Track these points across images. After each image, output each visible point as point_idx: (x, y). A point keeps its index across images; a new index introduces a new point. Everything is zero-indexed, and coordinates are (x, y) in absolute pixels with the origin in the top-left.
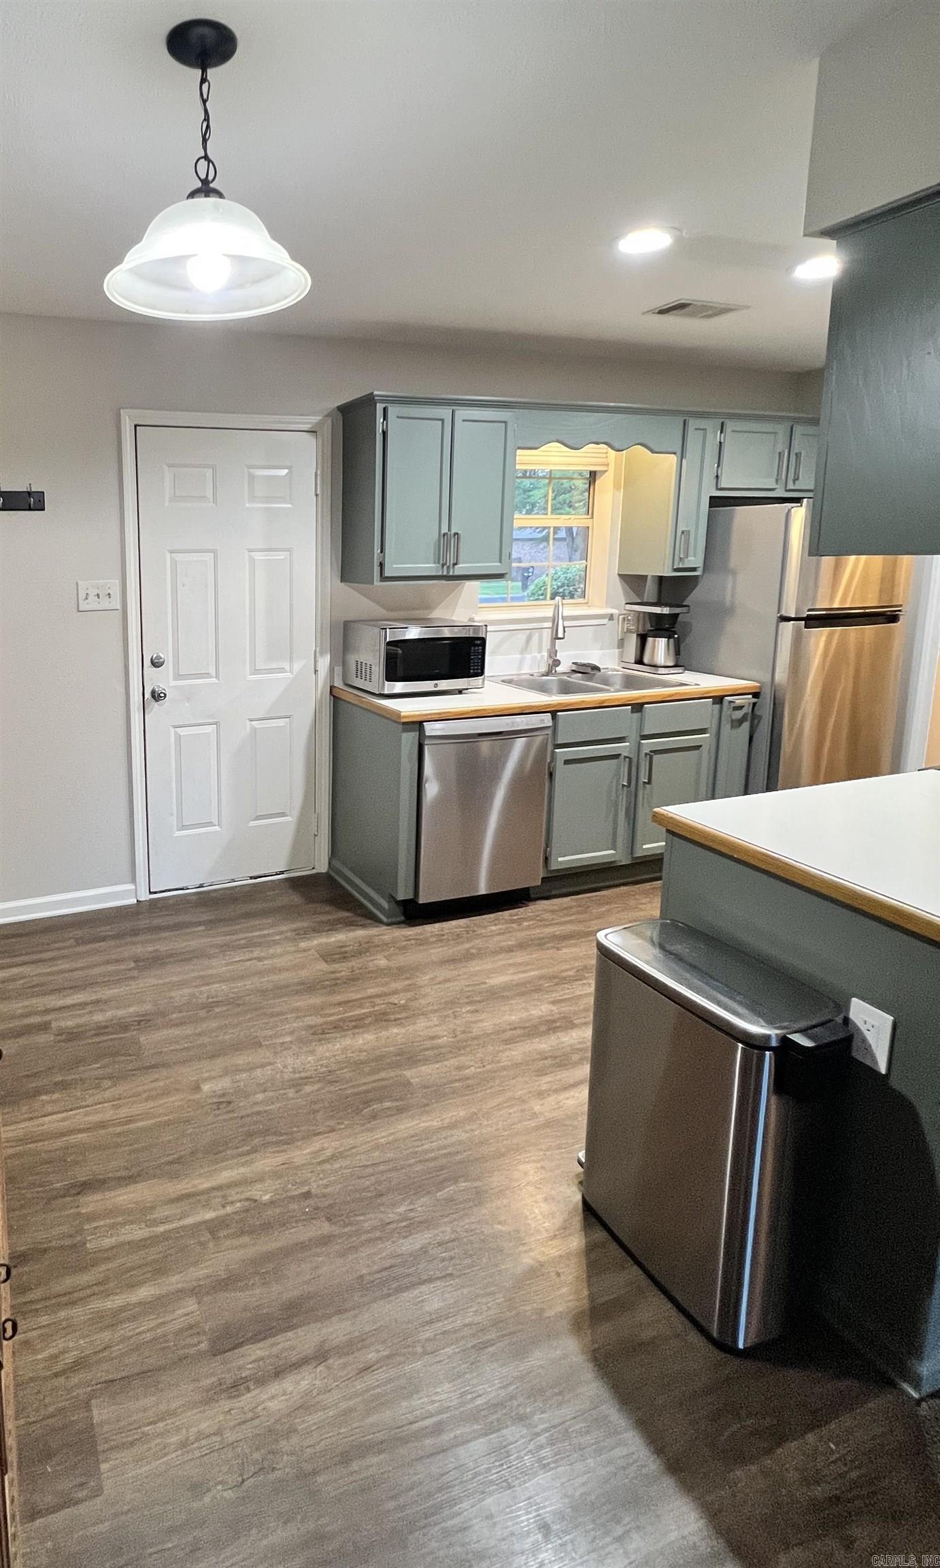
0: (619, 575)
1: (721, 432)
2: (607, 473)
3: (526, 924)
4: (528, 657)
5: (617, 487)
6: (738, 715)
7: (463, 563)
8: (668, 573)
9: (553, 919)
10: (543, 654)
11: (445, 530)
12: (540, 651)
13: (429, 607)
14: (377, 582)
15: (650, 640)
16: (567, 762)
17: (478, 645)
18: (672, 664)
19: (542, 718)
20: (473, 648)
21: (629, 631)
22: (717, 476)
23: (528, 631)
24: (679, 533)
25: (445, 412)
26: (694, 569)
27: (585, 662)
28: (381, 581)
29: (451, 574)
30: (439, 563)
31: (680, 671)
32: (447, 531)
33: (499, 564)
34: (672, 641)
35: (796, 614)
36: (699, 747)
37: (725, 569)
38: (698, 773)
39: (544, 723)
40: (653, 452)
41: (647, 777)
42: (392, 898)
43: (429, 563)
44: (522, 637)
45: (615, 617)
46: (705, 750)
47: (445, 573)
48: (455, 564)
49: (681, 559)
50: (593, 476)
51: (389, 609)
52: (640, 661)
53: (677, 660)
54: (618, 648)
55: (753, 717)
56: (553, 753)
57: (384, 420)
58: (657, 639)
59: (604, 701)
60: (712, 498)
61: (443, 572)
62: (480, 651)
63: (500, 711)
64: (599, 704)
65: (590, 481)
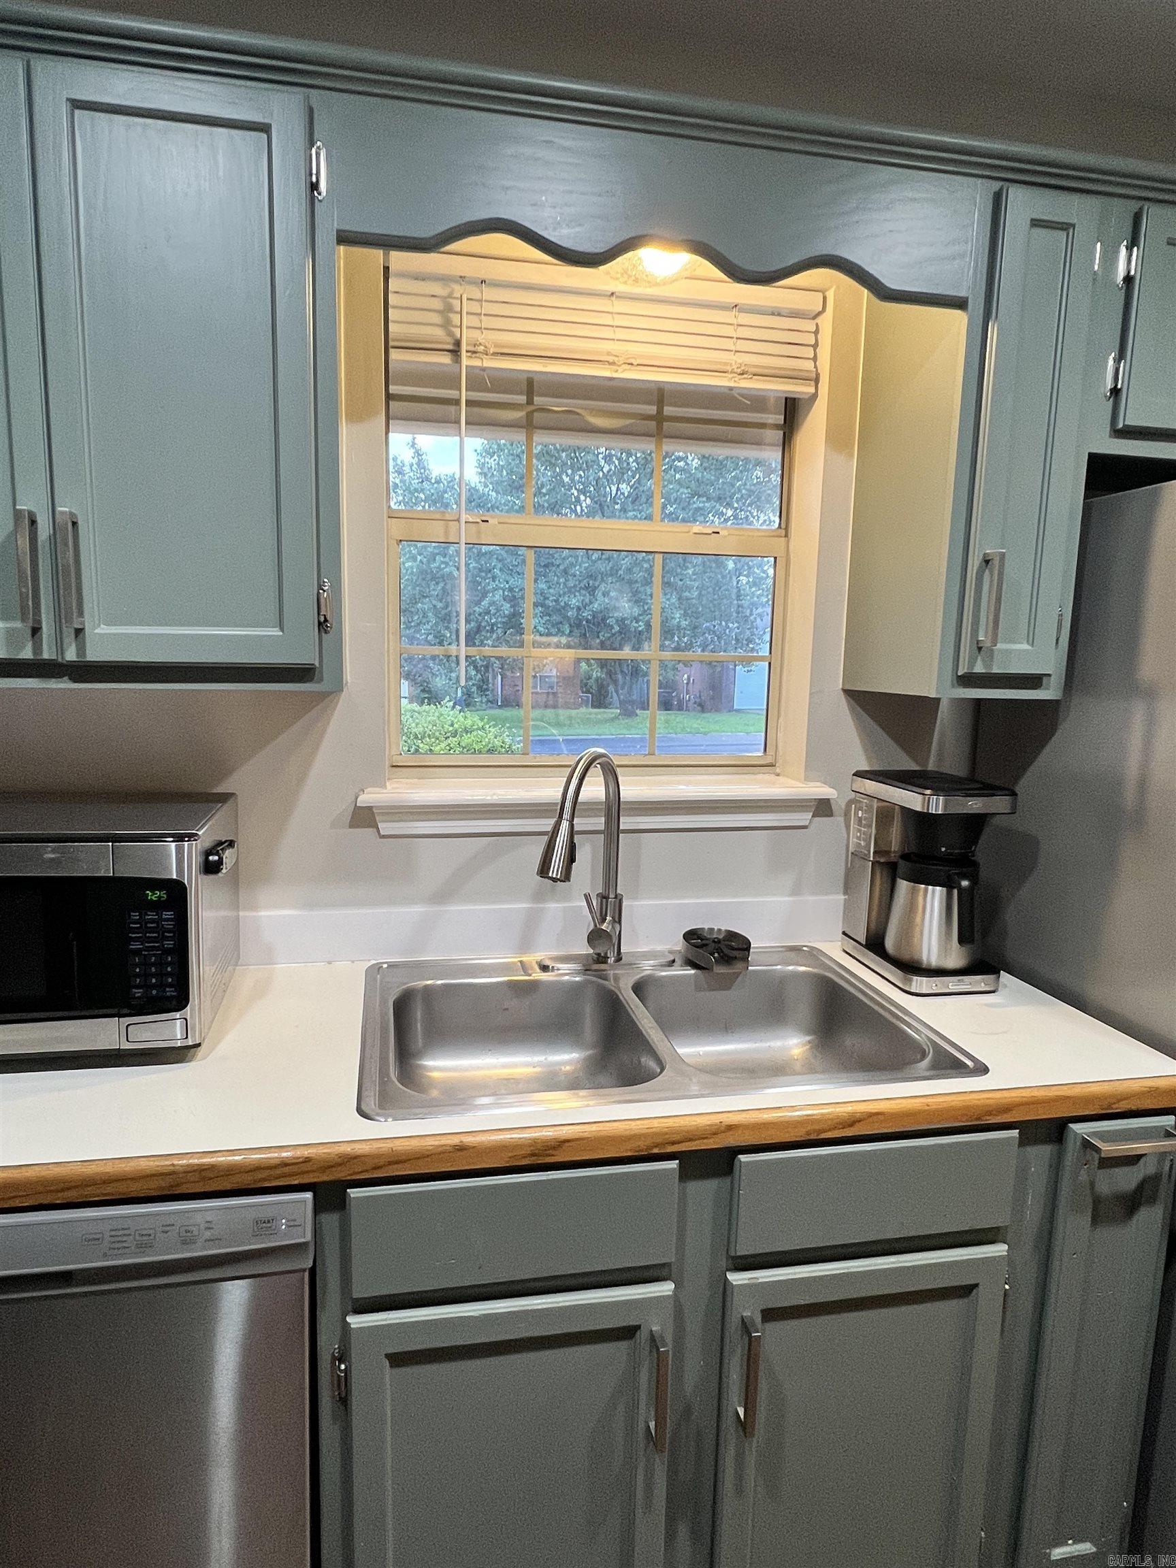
0: (847, 692)
6: (1122, 1184)
15: (903, 886)
17: (157, 905)
19: (268, 1213)
20: (135, 916)
21: (861, 851)
22: (1116, 394)
24: (974, 563)
33: (276, 632)
34: (955, 894)
36: (966, 1291)
38: (965, 1372)
39: (275, 1233)
45: (832, 810)
46: (988, 1301)
49: (982, 645)
58: (930, 887)
59: (561, 1143)
60: (1096, 462)
61: (37, 648)
62: (169, 925)
63: (62, 1190)
64: (533, 1155)
65: (784, 433)
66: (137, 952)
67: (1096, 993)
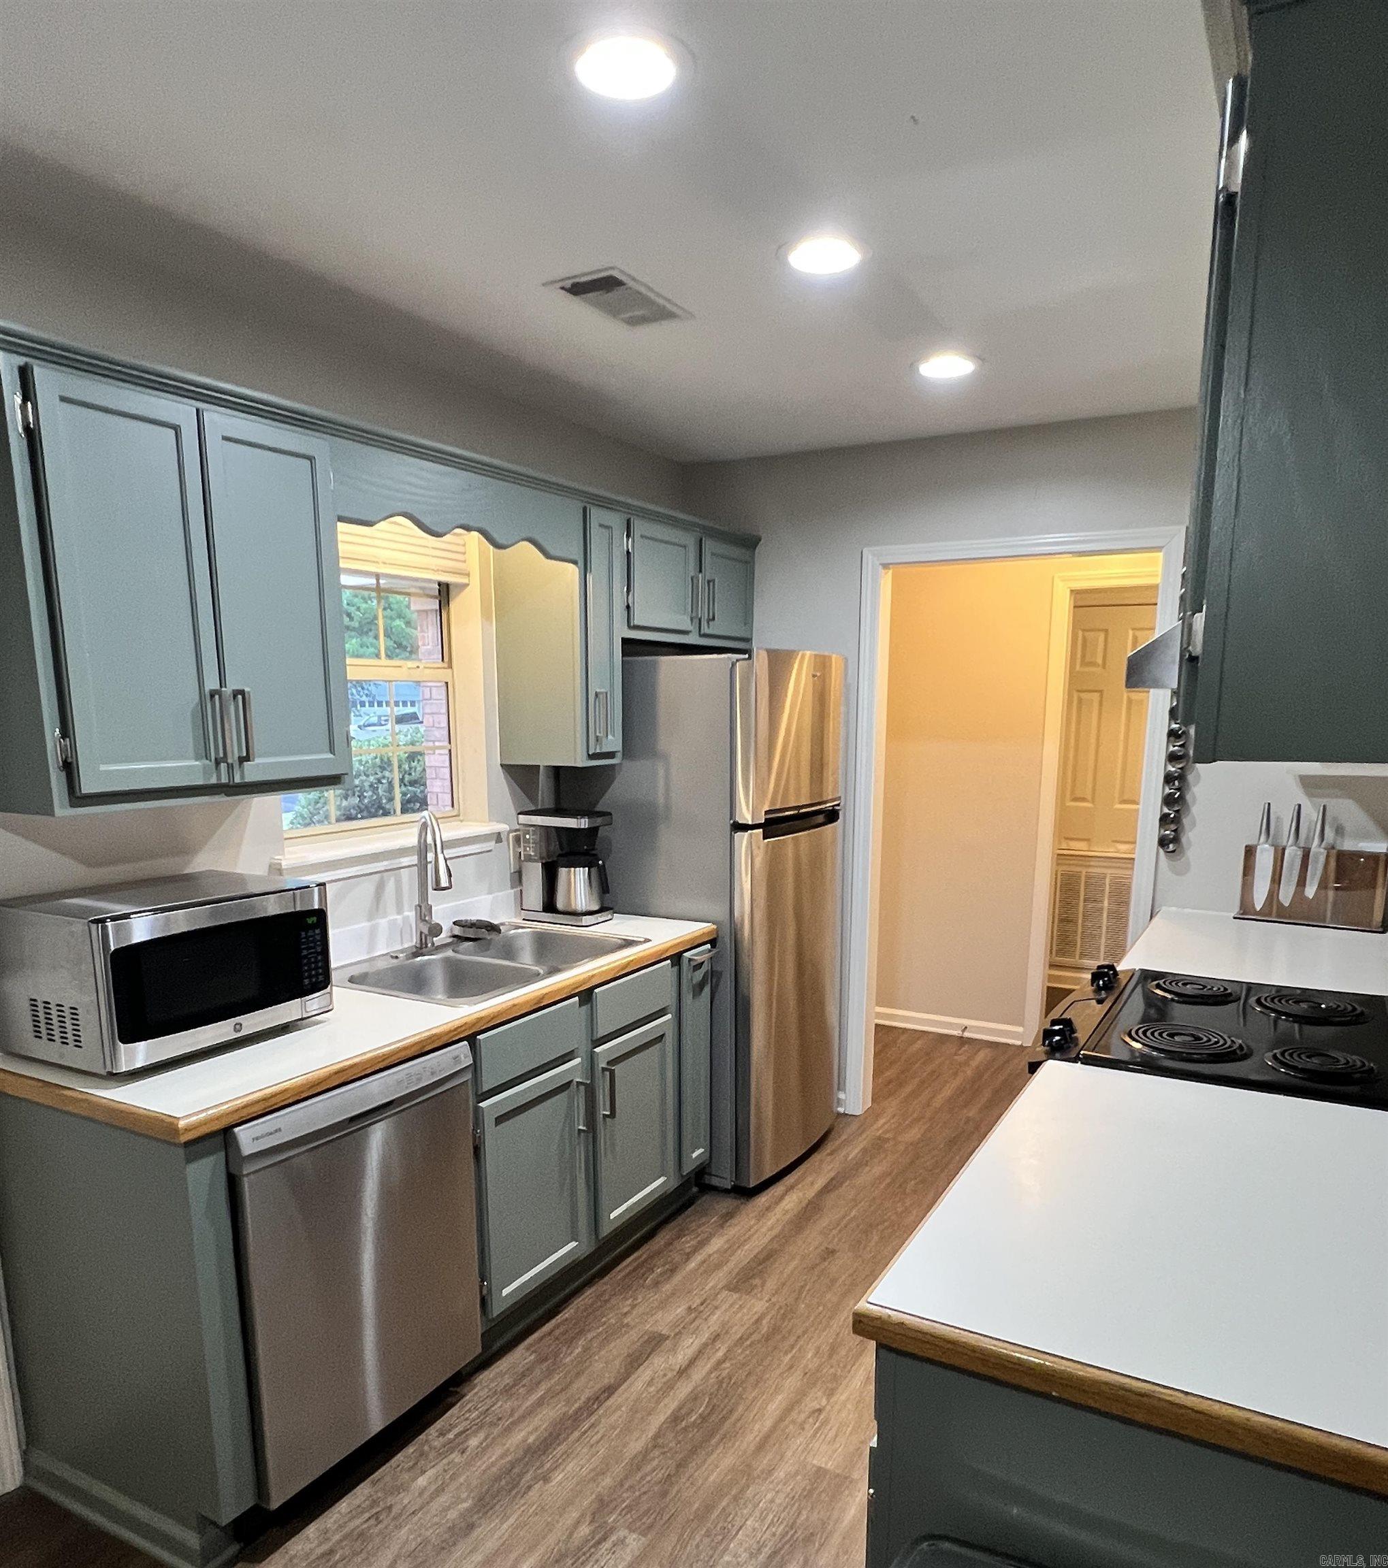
0: (502, 765)
1: (628, 536)
2: (468, 590)
3: (473, 1442)
4: (383, 922)
5: (486, 615)
6: (699, 975)
7: (260, 756)
8: (581, 761)
9: (513, 1411)
10: (406, 913)
11: (212, 683)
12: (399, 911)
13: (186, 850)
14: (62, 808)
15: (563, 872)
16: (499, 1120)
17: (313, 926)
18: (596, 908)
19: (456, 1053)
20: (303, 934)
21: (529, 859)
22: (628, 607)
23: (377, 876)
24: (591, 698)
25: (181, 411)
26: (611, 755)
27: (474, 918)
28: (72, 805)
29: (237, 780)
30: (207, 757)
31: (610, 917)
32: (216, 686)
33: (332, 756)
34: (594, 870)
35: (752, 821)
36: (662, 1037)
37: (651, 751)
39: (459, 1063)
40: (548, 556)
41: (608, 1106)
42: (204, 1524)
43: (182, 757)
44: (368, 887)
45: (503, 837)
46: (667, 1040)
47: (224, 780)
48: (243, 760)
49: (597, 739)
50: (445, 592)
51: (90, 863)
52: (549, 906)
53: (602, 900)
54: (512, 888)
55: (713, 976)
56: (477, 1110)
57: (25, 399)
58: (573, 869)
59: (543, 997)
60: (625, 642)
61: (219, 777)
62: (318, 938)
63: (383, 1060)
64: (536, 1004)
65: (440, 602)
66: (305, 957)
67: (653, 912)
